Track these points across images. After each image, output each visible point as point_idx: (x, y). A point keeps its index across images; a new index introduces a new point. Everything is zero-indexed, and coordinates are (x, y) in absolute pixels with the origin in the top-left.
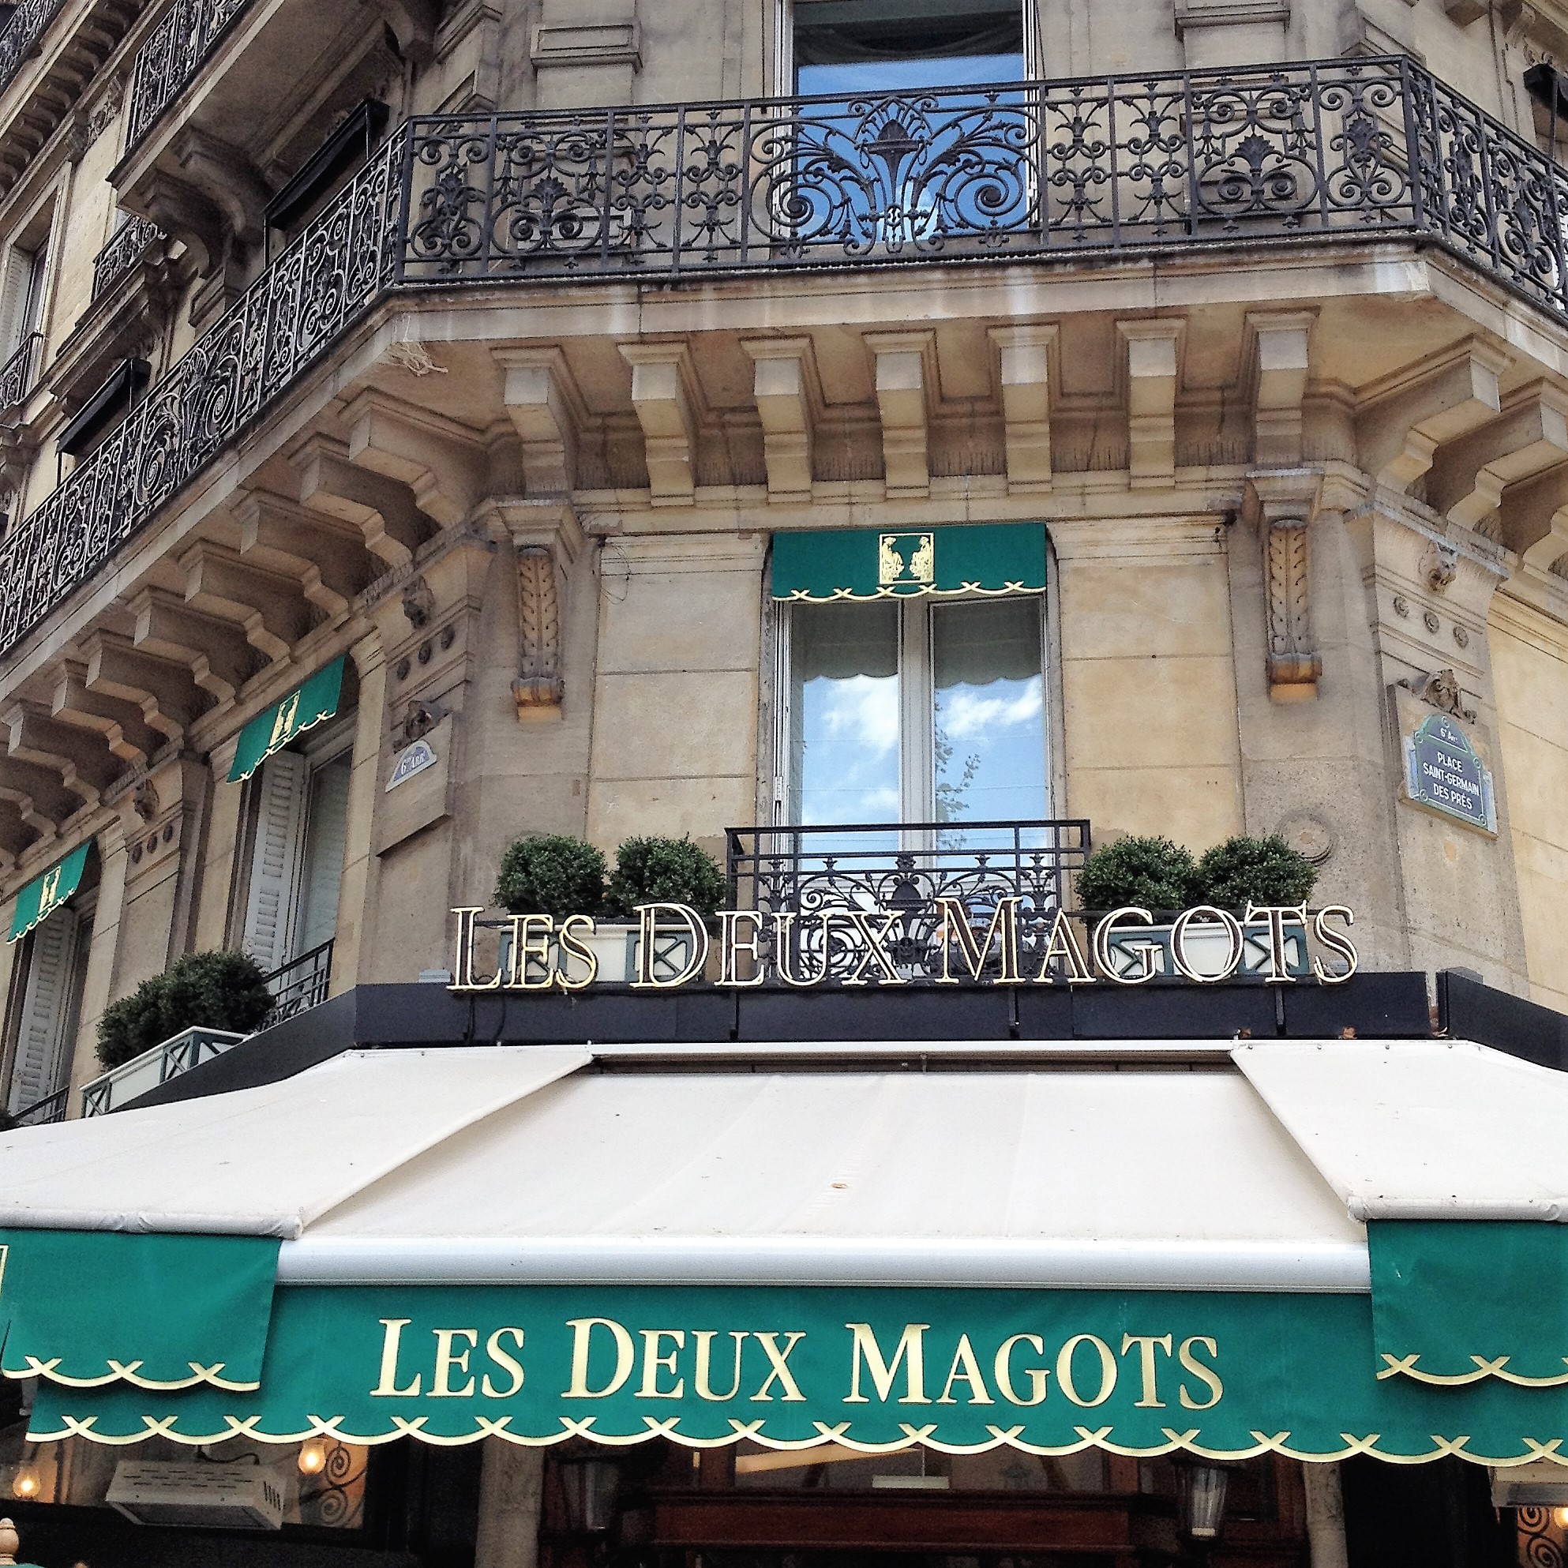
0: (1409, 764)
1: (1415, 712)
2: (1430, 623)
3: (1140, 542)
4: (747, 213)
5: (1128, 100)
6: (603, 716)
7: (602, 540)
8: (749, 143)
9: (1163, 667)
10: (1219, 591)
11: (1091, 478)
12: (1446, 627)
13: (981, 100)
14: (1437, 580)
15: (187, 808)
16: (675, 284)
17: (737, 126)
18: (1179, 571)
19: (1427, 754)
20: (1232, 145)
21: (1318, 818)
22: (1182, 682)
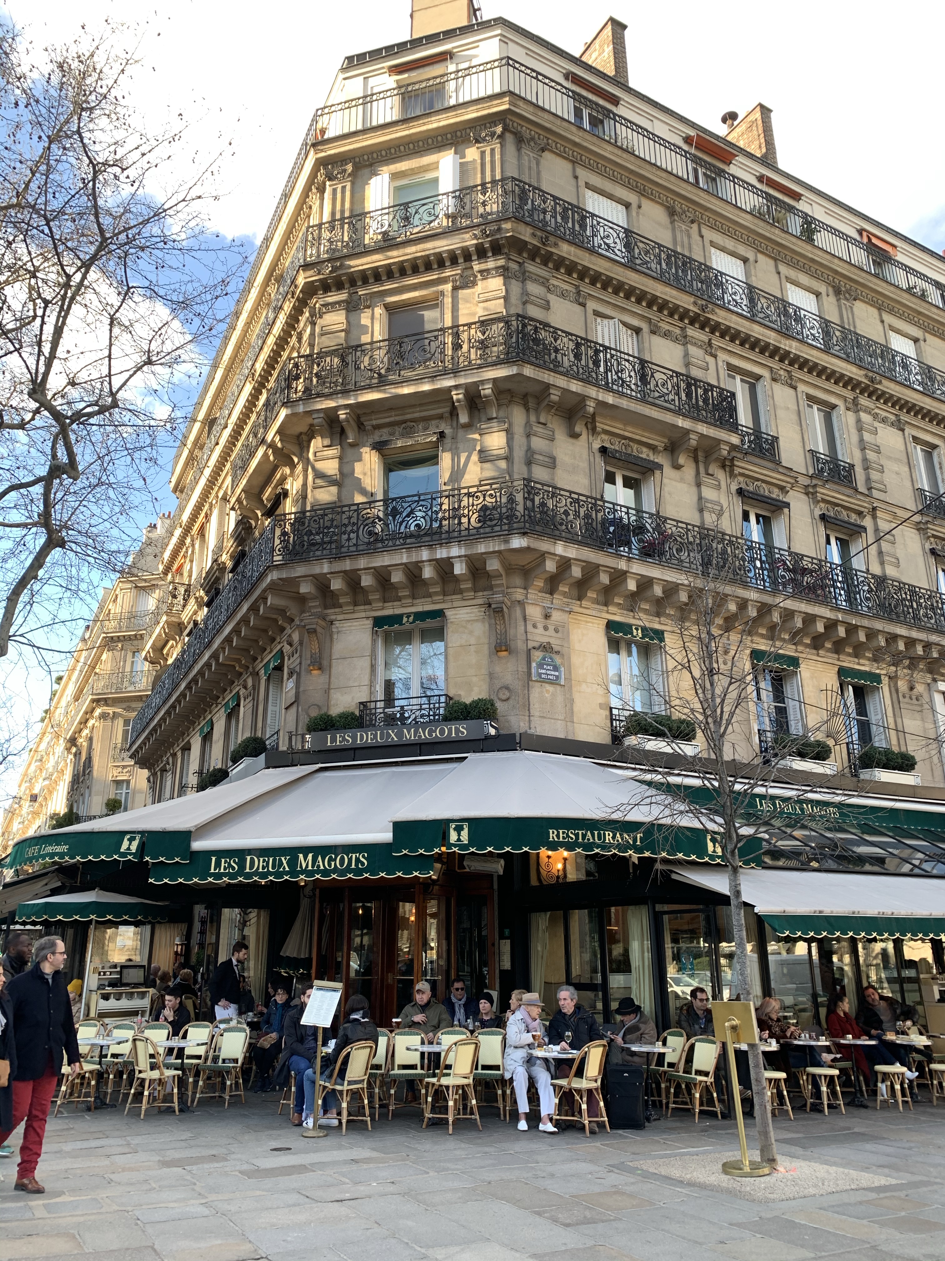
0: (533, 671)
1: (537, 655)
2: (546, 628)
3: (467, 613)
4: (358, 536)
6: (334, 671)
7: (332, 622)
8: (359, 514)
9: (473, 648)
10: (487, 625)
11: (454, 597)
12: (551, 628)
13: (416, 498)
14: (547, 616)
15: (254, 686)
16: (339, 557)
17: (355, 510)
18: (477, 620)
19: (540, 666)
20: (479, 507)
21: (507, 688)
22: (477, 652)
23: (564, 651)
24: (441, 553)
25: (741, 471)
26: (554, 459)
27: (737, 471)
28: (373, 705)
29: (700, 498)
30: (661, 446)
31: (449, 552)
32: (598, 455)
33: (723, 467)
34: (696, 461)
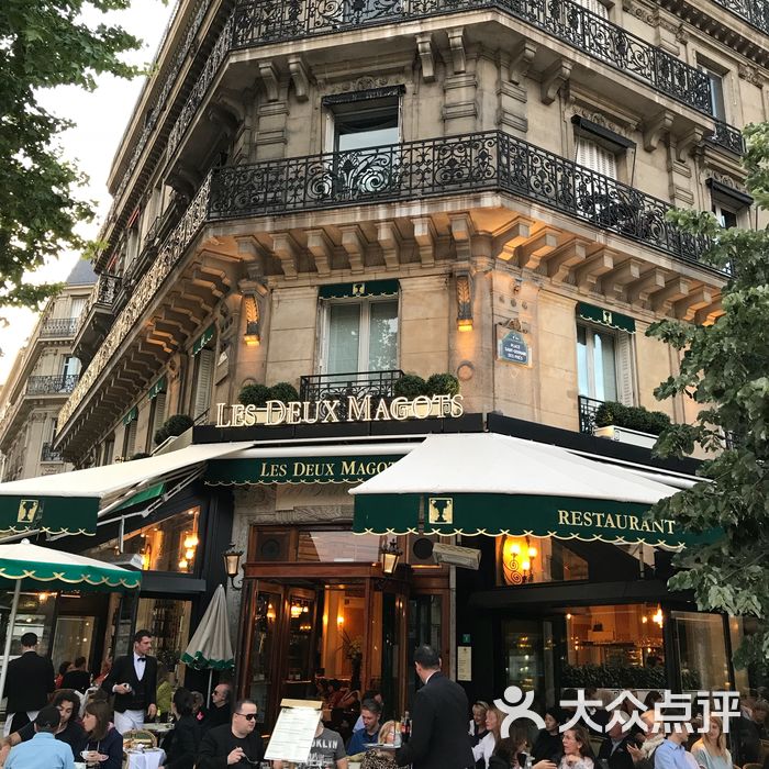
0: (499, 349)
1: (504, 332)
2: (513, 304)
3: (425, 284)
4: (306, 192)
5: (416, 149)
6: (272, 343)
7: (272, 290)
8: (307, 169)
9: (430, 322)
11: (411, 265)
12: (520, 304)
13: (374, 151)
14: (515, 290)
16: (284, 215)
17: (304, 164)
18: (436, 292)
19: (507, 344)
20: (446, 161)
21: (469, 365)
22: (435, 326)
23: (532, 330)
24: (401, 212)
25: (711, 161)
26: (525, 121)
27: (707, 161)
28: (316, 380)
29: (671, 184)
30: (633, 124)
31: (409, 212)
32: (570, 125)
33: (692, 156)
34: (667, 146)
